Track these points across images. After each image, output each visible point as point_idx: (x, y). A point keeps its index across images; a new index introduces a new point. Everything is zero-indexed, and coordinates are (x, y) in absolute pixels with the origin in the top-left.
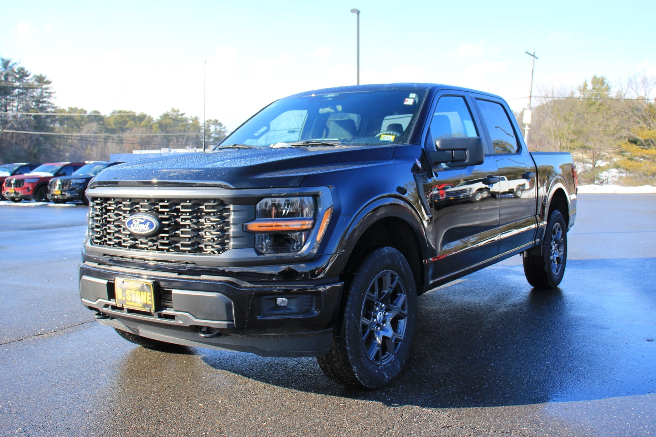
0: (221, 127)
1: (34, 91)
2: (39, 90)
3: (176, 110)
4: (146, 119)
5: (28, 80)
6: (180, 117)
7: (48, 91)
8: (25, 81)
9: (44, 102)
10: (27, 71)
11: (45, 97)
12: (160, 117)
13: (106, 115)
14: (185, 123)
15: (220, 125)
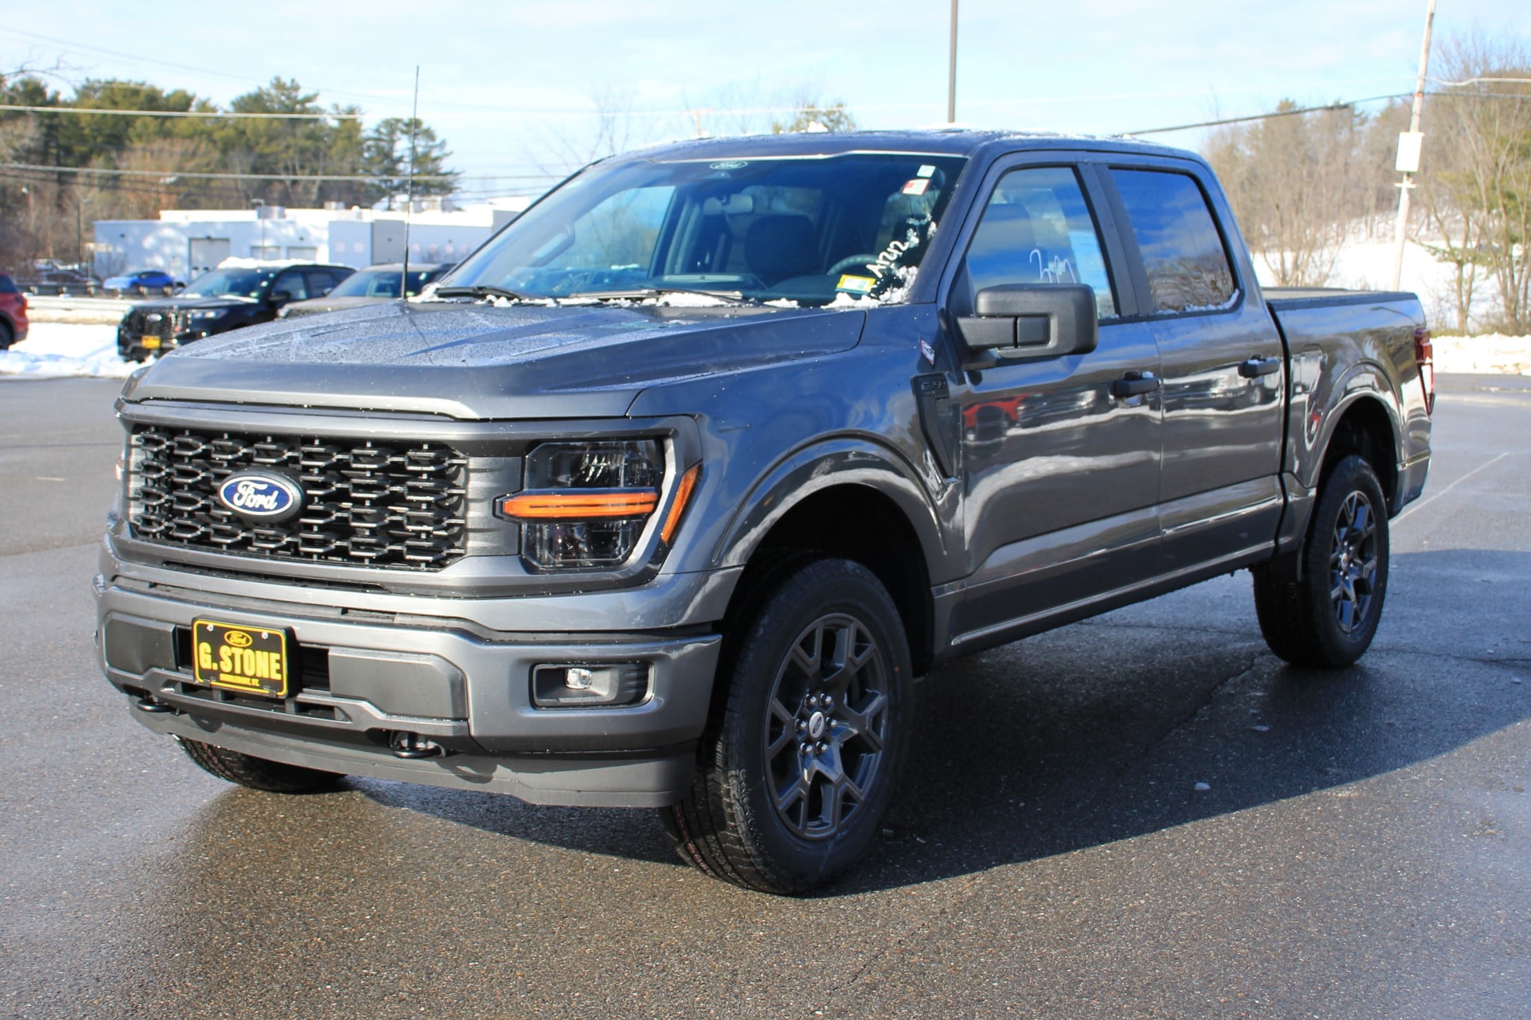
0: (431, 143)
3: (289, 84)
4: (194, 108)
6: (299, 107)
12: (235, 104)
13: (62, 94)
14: (314, 126)
15: (429, 135)
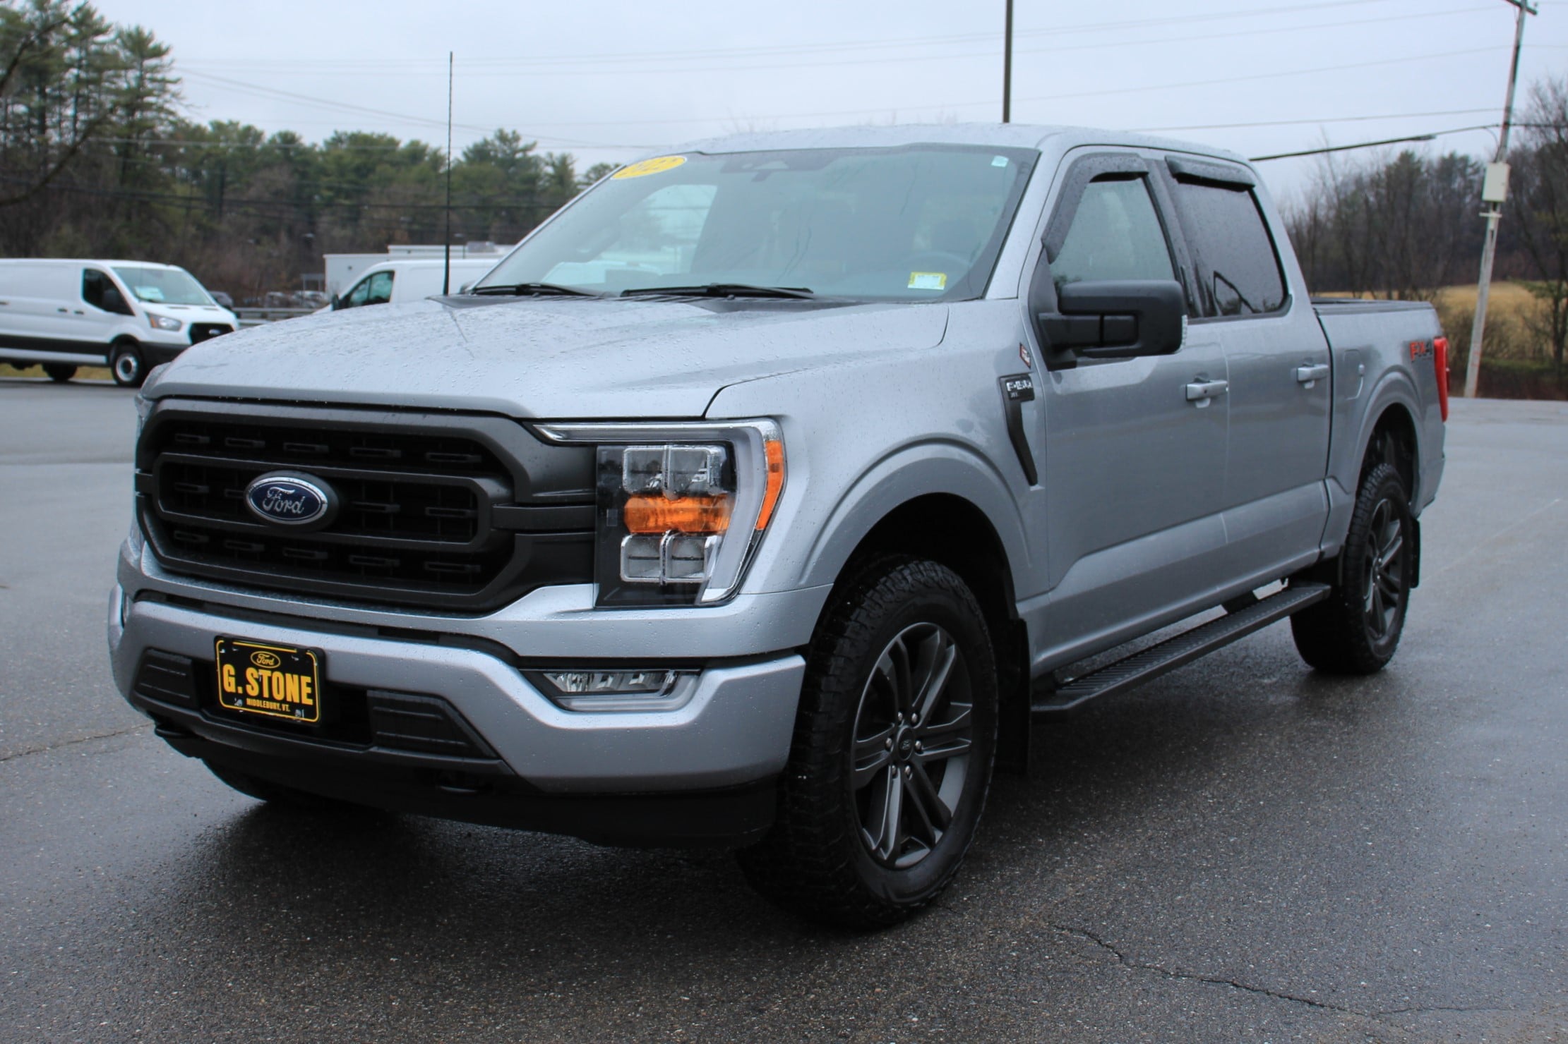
1: (118, 76)
2: (132, 74)
3: (510, 136)
4: (427, 158)
5: (103, 44)
6: (519, 155)
7: (159, 76)
8: (93, 48)
9: (149, 106)
10: (102, 19)
11: (150, 93)
12: (465, 154)
13: (315, 145)
14: (532, 171)
